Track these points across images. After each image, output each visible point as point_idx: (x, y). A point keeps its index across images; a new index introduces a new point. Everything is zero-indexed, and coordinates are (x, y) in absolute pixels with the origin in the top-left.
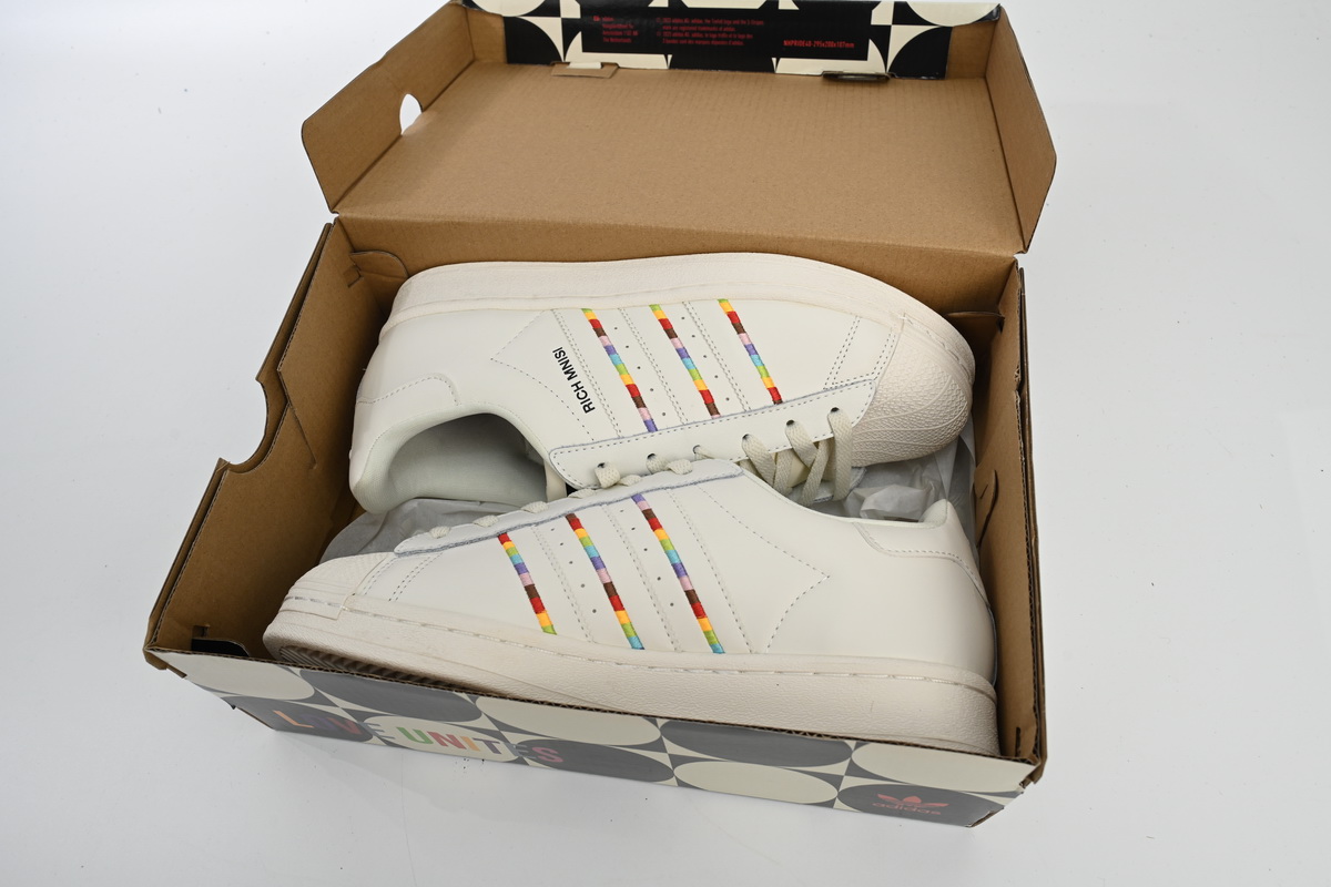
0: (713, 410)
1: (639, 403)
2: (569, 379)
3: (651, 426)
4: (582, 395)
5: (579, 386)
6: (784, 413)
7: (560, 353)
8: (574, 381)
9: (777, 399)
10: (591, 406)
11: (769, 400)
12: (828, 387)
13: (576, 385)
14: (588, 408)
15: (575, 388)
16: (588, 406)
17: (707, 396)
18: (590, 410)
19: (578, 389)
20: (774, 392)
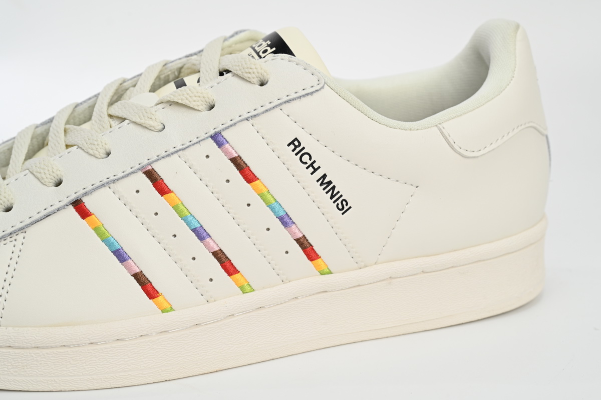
0: (151, 175)
1: (237, 162)
2: (324, 176)
3: (218, 139)
4: (306, 158)
5: (311, 169)
6: (69, 192)
7: (343, 207)
8: (319, 174)
9: (78, 206)
10: (292, 147)
11: (88, 203)
12: (21, 235)
13: (315, 170)
14: (295, 143)
15: (316, 165)
16: (296, 147)
17: (162, 189)
18: (292, 143)
19: (312, 165)
20: (84, 213)
